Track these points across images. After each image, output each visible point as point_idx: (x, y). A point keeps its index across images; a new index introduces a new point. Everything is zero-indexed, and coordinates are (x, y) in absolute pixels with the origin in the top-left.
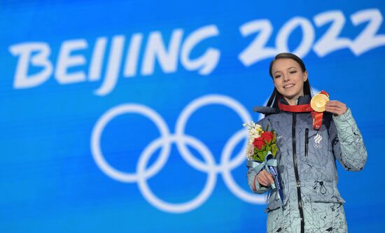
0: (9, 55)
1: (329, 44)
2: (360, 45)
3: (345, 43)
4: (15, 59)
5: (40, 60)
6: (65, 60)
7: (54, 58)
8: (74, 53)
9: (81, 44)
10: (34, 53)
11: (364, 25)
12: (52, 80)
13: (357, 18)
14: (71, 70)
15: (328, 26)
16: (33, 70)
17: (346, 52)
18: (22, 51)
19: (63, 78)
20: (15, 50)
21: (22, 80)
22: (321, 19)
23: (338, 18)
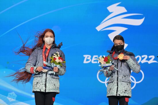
0: (83, 57)
1: (144, 61)
2: (150, 62)
3: (147, 61)
4: (84, 58)
5: (89, 58)
6: (94, 59)
7: (91, 58)
8: (95, 58)
9: (97, 56)
10: (88, 57)
11: (151, 58)
12: (91, 62)
13: (150, 57)
14: (94, 61)
15: (144, 58)
16: (87, 60)
17: (147, 63)
18: (86, 56)
19: (93, 62)
20: (84, 56)
21: (85, 62)
22: (143, 56)
23: (146, 56)
